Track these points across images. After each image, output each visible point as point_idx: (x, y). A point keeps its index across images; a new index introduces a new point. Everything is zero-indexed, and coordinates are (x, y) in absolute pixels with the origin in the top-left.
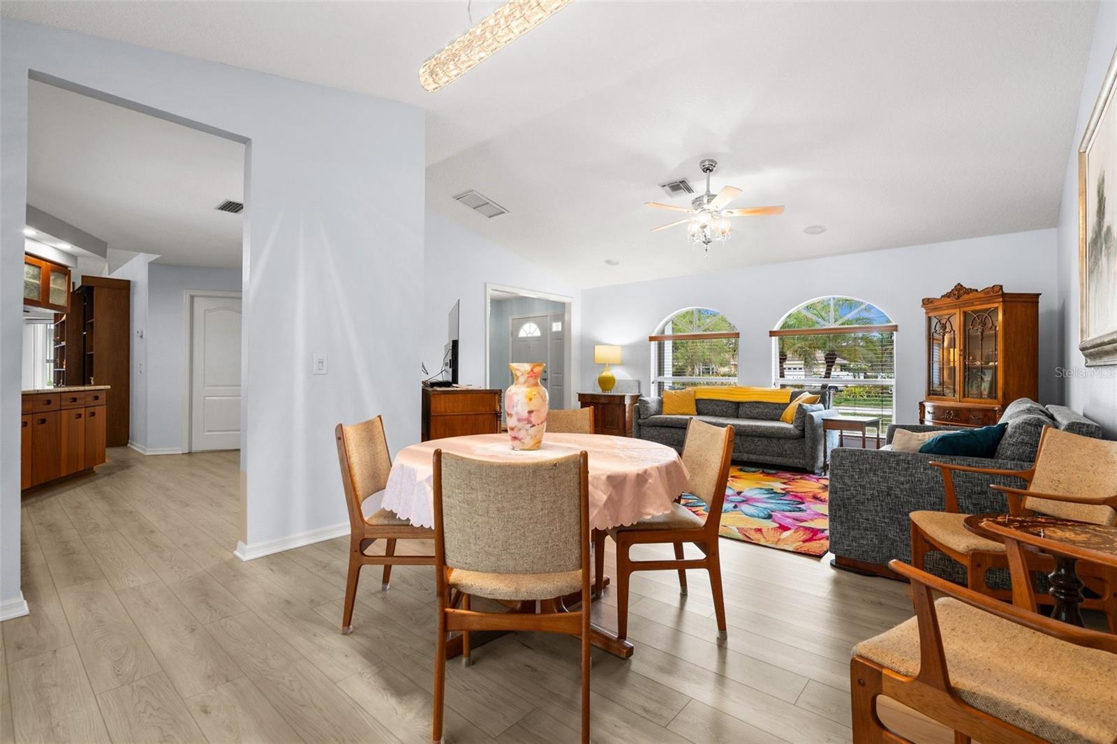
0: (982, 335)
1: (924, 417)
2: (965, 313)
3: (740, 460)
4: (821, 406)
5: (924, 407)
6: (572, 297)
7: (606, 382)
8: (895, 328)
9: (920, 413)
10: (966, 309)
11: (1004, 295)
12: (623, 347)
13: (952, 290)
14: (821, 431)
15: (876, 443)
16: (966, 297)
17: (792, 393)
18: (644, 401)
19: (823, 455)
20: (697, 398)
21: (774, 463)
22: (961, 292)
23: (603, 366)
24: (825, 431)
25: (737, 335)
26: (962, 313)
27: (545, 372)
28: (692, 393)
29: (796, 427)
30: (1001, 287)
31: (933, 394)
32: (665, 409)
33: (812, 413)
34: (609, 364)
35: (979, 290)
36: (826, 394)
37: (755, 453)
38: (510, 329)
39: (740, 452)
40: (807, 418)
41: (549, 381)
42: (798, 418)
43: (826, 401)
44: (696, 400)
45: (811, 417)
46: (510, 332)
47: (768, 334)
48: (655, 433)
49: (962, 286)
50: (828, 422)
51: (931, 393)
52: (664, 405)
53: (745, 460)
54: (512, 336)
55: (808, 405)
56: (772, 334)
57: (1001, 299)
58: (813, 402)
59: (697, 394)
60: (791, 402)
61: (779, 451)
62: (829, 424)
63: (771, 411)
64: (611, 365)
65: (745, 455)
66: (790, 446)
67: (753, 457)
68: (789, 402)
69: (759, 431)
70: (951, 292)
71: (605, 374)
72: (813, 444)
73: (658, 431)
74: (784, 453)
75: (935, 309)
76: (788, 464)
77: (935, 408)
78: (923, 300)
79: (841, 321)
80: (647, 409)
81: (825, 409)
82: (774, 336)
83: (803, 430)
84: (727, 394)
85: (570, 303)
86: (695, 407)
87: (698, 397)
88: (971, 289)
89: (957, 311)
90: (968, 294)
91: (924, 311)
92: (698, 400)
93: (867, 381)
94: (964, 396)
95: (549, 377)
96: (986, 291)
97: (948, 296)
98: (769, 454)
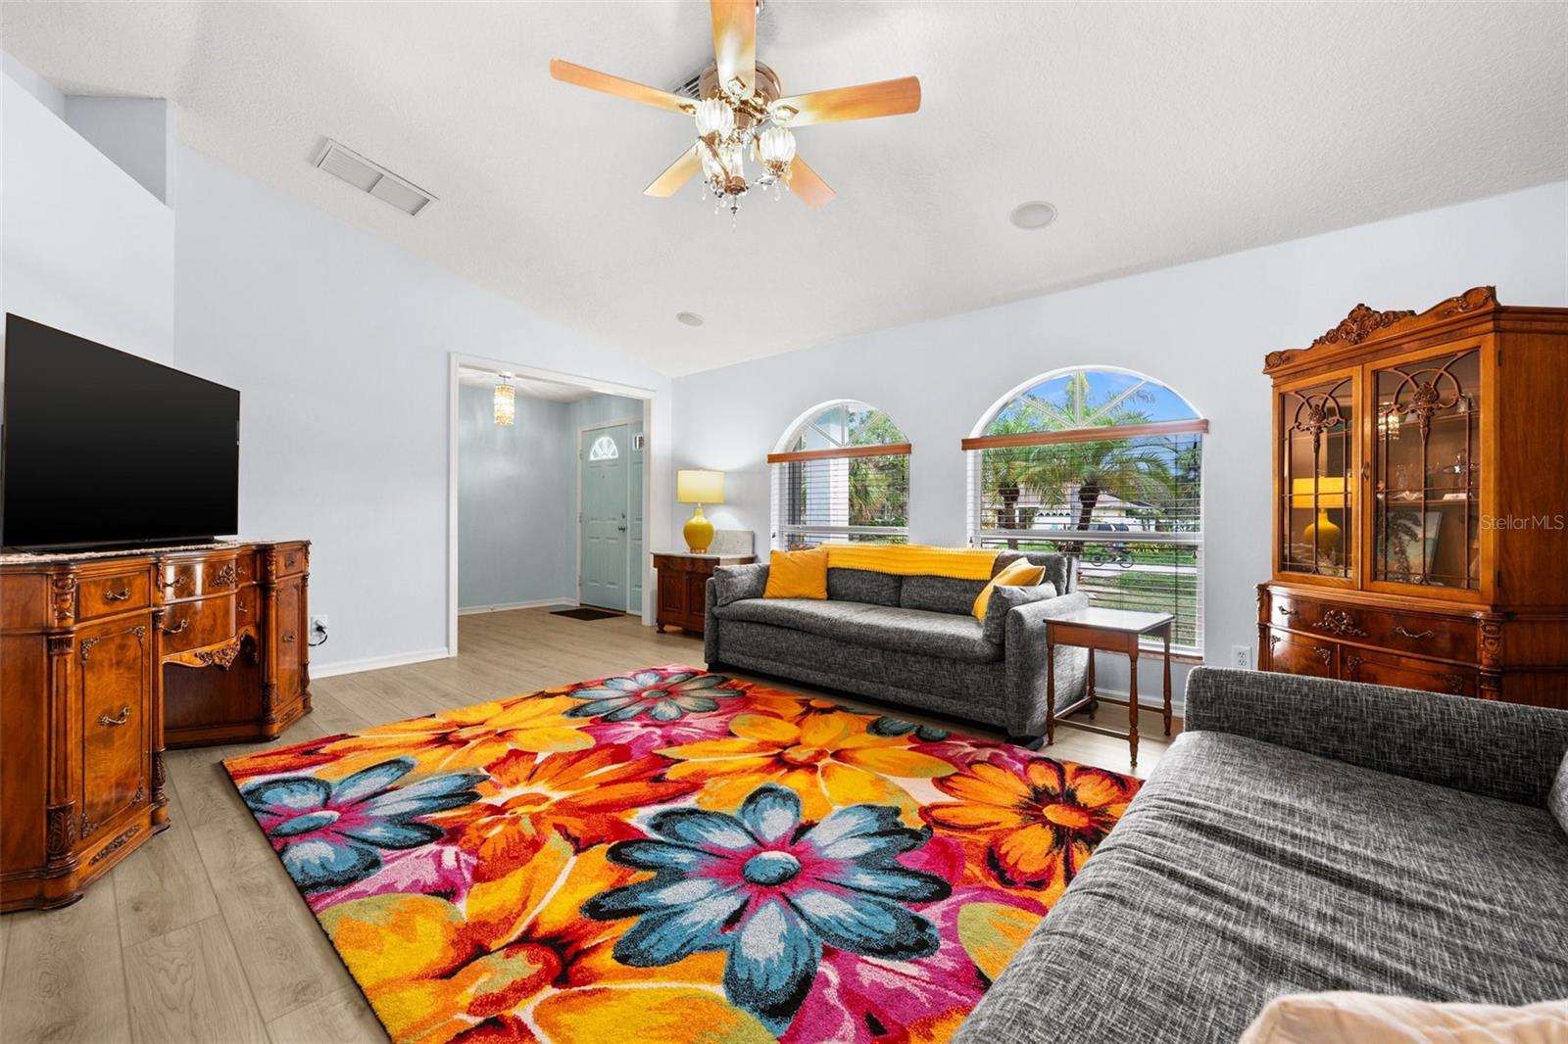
0: (1428, 425)
1: (1269, 619)
2: (1376, 373)
3: (881, 698)
4: (1049, 588)
5: (1269, 596)
6: (654, 391)
7: (696, 536)
8: (1205, 425)
9: (1260, 609)
10: (1381, 364)
11: (1500, 312)
12: (726, 473)
13: (1343, 323)
14: (1040, 646)
15: (1163, 664)
16: (1383, 334)
17: (996, 560)
18: (724, 571)
19: (1045, 698)
20: (830, 566)
21: (946, 711)
22: (1369, 323)
23: (692, 507)
24: (1051, 649)
25: (908, 449)
26: (1368, 374)
27: (624, 517)
28: (823, 556)
29: (987, 637)
30: (1492, 291)
31: (1292, 569)
32: (770, 589)
33: (1021, 609)
34: (702, 504)
35: (1418, 313)
36: (1062, 563)
37: (909, 688)
38: (580, 448)
39: (882, 683)
40: (1009, 620)
41: (629, 530)
42: (993, 618)
43: (1061, 577)
44: (829, 569)
45: (1019, 617)
46: (579, 453)
47: (960, 445)
48: (741, 634)
49: (1368, 309)
50: (1056, 627)
51: (1286, 564)
52: (770, 579)
53: (892, 699)
54: (581, 458)
55: (1015, 588)
56: (968, 444)
57: (1490, 325)
58: (1029, 581)
59: (831, 558)
60: (992, 578)
61: (955, 687)
62: (1061, 633)
63: (955, 595)
64: (707, 506)
65: (891, 688)
66: (976, 677)
67: (906, 696)
68: (989, 578)
69: (913, 642)
70: (1339, 328)
71: (699, 520)
72: (1022, 677)
73: (745, 631)
74: (965, 692)
75: (1299, 373)
76: (973, 716)
77: (1297, 601)
78: (1267, 357)
79: (1093, 417)
80: (729, 586)
81: (1059, 594)
82: (970, 449)
83: (1002, 645)
84: (879, 558)
85: (649, 401)
86: (824, 583)
87: (834, 563)
88: (1394, 313)
89: (1355, 372)
90: (1387, 325)
91: (1269, 381)
92: (833, 569)
93: (1163, 537)
94: (1374, 577)
95: (629, 526)
96: (1439, 311)
97: (1332, 337)
98: (934, 690)
